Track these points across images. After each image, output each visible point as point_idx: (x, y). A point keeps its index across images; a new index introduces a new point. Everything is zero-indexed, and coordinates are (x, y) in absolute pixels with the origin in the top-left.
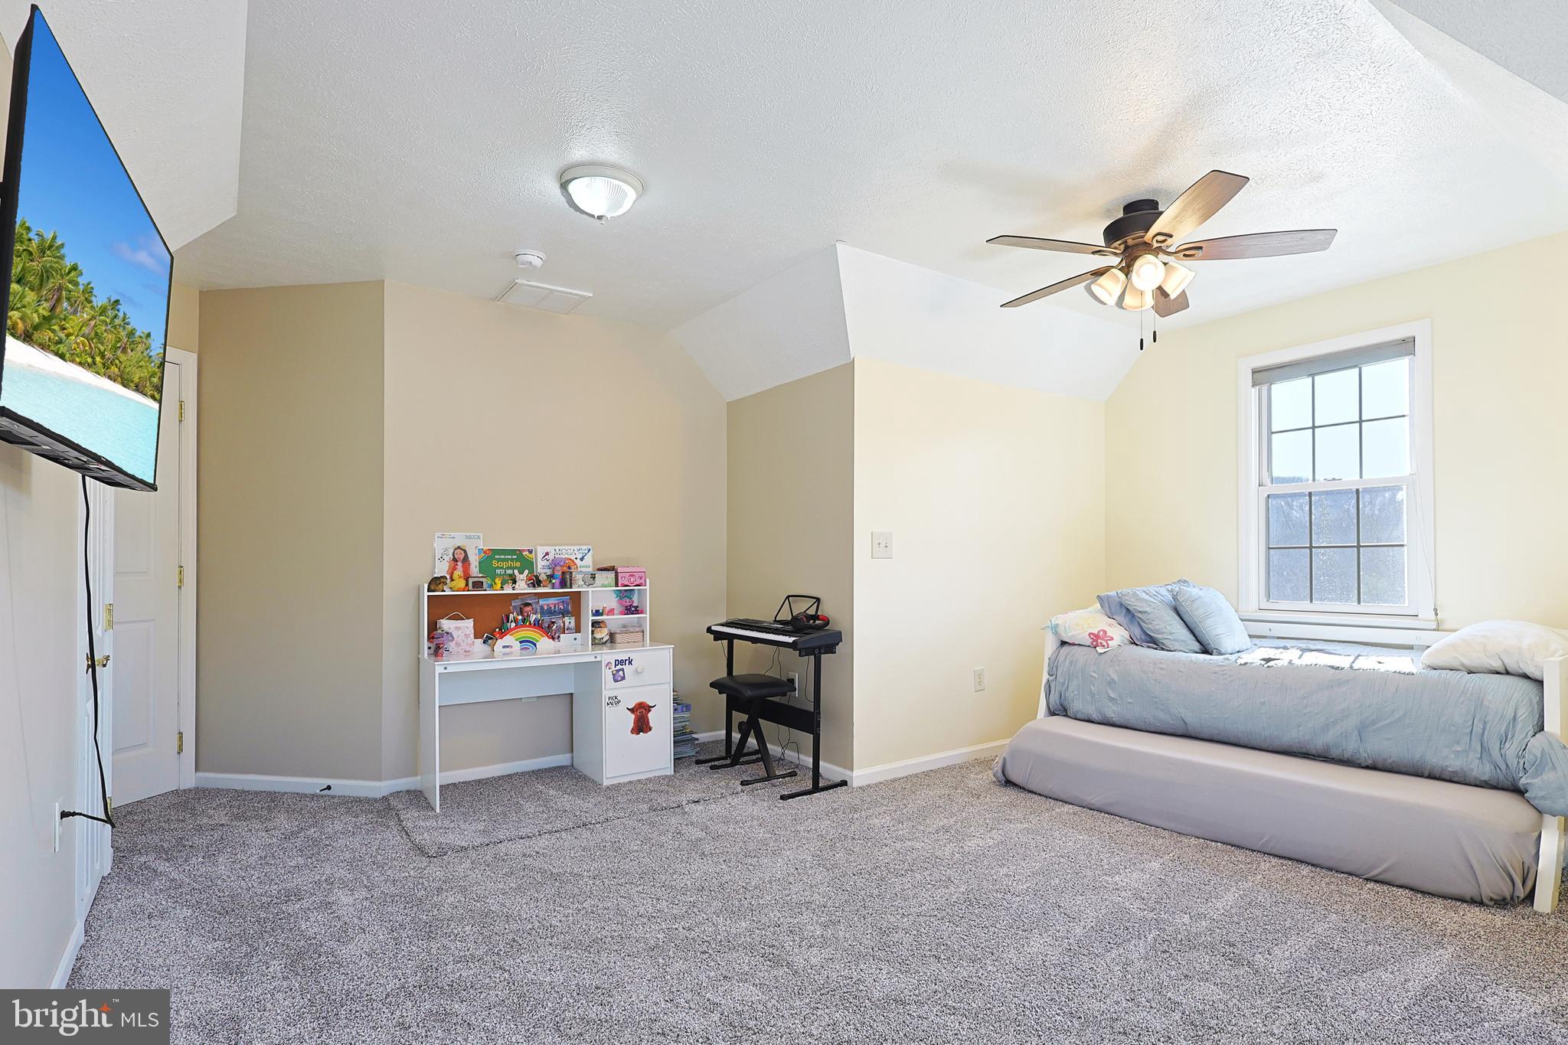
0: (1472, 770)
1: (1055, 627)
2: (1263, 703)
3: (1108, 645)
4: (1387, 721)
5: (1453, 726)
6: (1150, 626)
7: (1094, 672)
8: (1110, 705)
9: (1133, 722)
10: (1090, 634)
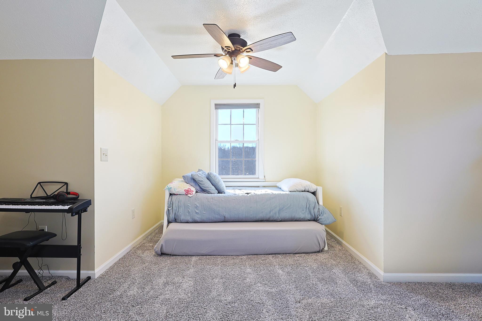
0: (306, 217)
1: (170, 189)
2: (251, 207)
3: (192, 193)
4: (286, 208)
5: (302, 206)
6: (204, 186)
7: (189, 204)
8: (196, 215)
9: (205, 220)
10: (185, 190)
